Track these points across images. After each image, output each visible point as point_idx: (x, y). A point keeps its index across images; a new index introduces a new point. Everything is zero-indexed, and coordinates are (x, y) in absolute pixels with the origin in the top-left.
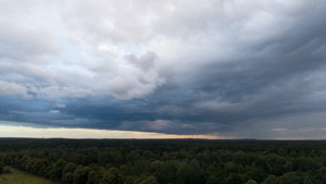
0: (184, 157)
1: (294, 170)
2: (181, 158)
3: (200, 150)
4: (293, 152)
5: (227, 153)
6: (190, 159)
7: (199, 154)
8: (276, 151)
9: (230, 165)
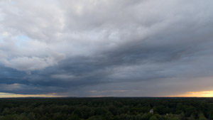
0: (23, 112)
1: (95, 115)
2: (20, 112)
3: (37, 105)
4: (95, 105)
5: (57, 106)
6: (28, 113)
7: (36, 108)
8: (86, 104)
9: (58, 114)
